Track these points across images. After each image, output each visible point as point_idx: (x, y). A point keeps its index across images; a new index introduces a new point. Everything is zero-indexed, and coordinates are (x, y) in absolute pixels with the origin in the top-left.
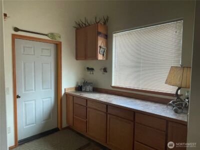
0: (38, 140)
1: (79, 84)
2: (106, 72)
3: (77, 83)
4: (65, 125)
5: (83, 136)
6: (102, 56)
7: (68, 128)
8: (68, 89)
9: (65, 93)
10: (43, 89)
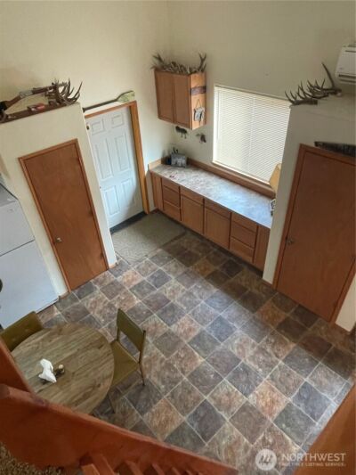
0: (128, 228)
1: (167, 154)
2: (205, 141)
3: (164, 153)
4: (152, 208)
5: (177, 223)
6: (197, 122)
7: (157, 211)
8: (152, 164)
9: (149, 171)
10: (121, 170)
